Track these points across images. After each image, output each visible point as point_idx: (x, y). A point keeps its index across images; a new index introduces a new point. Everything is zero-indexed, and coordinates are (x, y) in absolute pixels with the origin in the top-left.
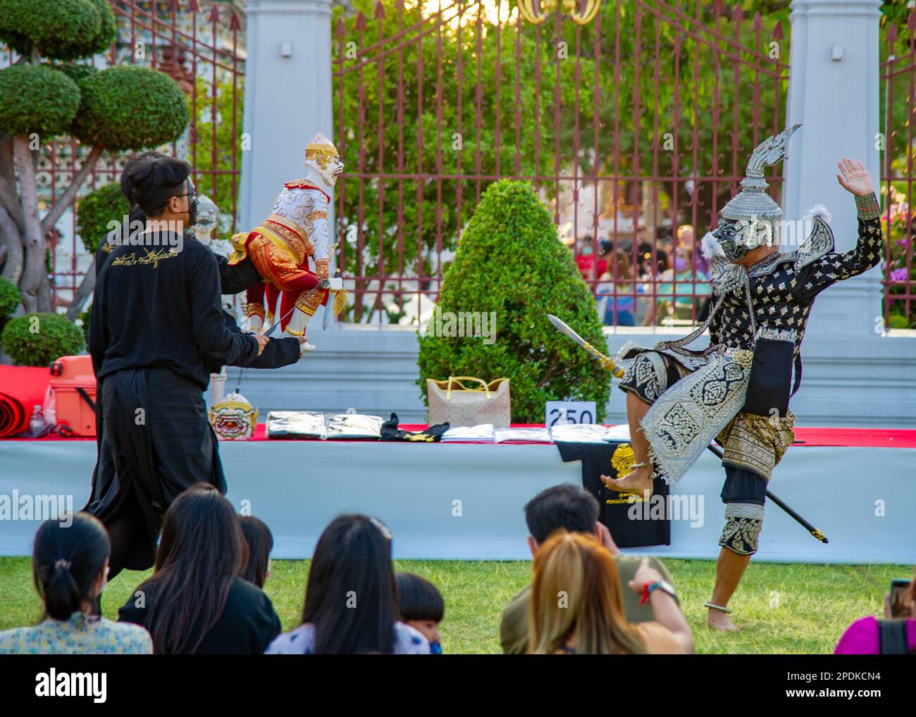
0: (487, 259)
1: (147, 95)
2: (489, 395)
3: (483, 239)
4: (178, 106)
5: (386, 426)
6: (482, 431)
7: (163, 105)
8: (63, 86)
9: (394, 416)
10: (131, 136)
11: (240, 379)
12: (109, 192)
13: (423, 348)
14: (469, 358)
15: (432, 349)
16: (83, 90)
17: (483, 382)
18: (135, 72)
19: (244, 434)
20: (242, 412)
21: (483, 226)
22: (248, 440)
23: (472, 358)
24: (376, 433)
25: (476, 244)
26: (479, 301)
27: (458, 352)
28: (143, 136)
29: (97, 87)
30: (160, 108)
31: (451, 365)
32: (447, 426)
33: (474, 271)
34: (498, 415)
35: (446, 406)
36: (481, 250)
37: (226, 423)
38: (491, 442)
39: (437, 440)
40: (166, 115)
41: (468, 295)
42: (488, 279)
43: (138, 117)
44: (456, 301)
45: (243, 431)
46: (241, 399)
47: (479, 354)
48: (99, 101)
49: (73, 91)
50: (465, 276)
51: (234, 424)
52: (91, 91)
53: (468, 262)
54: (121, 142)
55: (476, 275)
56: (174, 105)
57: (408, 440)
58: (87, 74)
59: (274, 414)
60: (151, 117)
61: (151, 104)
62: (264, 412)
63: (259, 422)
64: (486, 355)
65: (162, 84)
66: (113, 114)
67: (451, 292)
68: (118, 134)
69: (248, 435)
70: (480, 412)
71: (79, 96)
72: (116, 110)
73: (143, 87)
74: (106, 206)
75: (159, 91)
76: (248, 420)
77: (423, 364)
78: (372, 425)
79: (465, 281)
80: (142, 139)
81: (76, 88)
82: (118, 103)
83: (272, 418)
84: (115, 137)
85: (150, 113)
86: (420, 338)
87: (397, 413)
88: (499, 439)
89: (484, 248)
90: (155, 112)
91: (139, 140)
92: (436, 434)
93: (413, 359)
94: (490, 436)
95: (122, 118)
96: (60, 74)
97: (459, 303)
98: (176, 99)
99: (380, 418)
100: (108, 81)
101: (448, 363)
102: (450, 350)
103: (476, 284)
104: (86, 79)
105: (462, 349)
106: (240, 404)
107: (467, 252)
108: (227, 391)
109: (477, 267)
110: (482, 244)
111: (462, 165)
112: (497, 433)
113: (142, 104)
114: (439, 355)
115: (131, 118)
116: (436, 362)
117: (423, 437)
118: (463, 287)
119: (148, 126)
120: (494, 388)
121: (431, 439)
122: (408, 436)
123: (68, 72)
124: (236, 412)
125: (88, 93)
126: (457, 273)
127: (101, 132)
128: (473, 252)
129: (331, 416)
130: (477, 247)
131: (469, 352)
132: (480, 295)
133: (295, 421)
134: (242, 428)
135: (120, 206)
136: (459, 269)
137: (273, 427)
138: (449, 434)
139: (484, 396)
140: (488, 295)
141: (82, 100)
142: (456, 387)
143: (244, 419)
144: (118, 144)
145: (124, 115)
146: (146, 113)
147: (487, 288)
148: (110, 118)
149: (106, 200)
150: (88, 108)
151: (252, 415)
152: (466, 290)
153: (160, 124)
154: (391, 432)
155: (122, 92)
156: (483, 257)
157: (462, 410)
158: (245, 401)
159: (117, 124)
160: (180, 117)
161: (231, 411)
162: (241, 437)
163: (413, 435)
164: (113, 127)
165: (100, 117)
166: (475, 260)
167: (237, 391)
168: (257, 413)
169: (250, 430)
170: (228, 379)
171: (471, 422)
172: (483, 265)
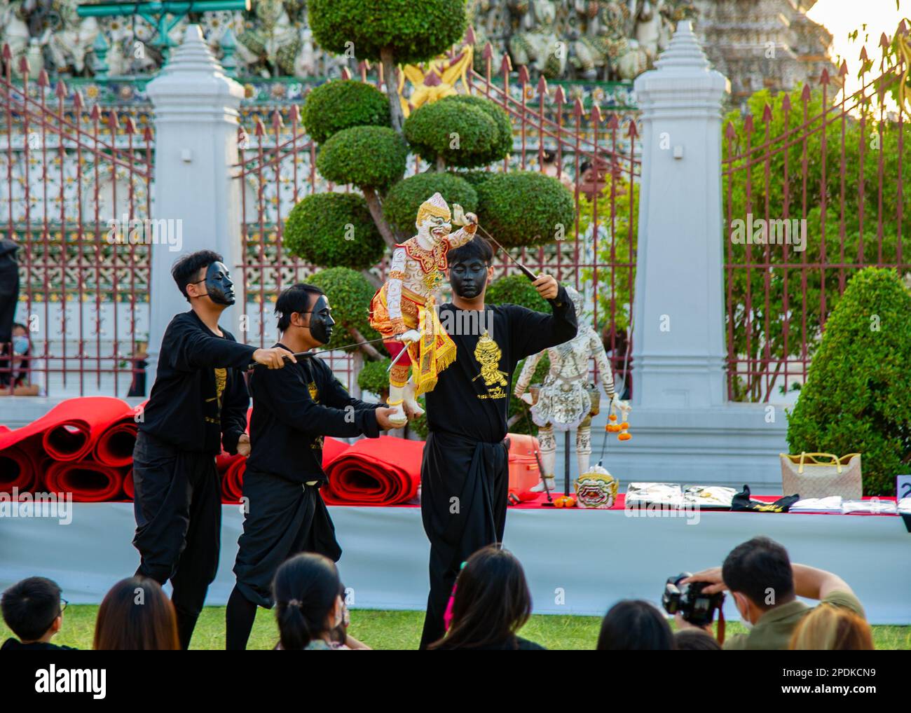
0: (852, 342)
1: (536, 197)
2: (841, 469)
3: (848, 323)
4: (565, 206)
5: (737, 498)
6: (832, 502)
7: (550, 205)
8: (462, 191)
9: (746, 488)
10: (522, 234)
11: (603, 453)
12: (505, 285)
13: (792, 425)
14: (834, 434)
15: (799, 426)
16: (480, 194)
17: (835, 457)
18: (527, 176)
19: (605, 503)
20: (603, 483)
21: (848, 311)
22: (609, 508)
23: (837, 435)
24: (729, 503)
25: (841, 327)
26: (844, 381)
27: (824, 429)
28: (532, 234)
29: (493, 191)
30: (548, 208)
31: (817, 441)
32: (797, 497)
33: (839, 353)
34: (849, 488)
35: (799, 479)
36: (846, 334)
37: (588, 493)
38: (838, 513)
39: (785, 510)
40: (553, 214)
41: (833, 375)
42: (852, 361)
43: (528, 216)
44: (822, 381)
45: (604, 500)
46: (603, 471)
47: (844, 430)
48: (494, 203)
49: (470, 195)
50: (830, 358)
51: (596, 494)
52: (487, 194)
53: (834, 345)
54: (514, 240)
55: (842, 357)
56: (561, 205)
57: (757, 510)
58: (486, 179)
59: (635, 485)
60: (540, 217)
61: (540, 204)
62: (625, 483)
63: (619, 492)
64: (851, 432)
65: (551, 186)
66: (506, 215)
67: (817, 373)
68: (511, 233)
69: (609, 503)
70: (831, 485)
71: (476, 200)
72: (509, 211)
73: (533, 189)
74: (502, 297)
75: (547, 193)
76: (609, 491)
77: (791, 440)
78: (725, 496)
79: (831, 363)
80: (533, 237)
81: (474, 192)
82: (510, 205)
83: (632, 489)
84: (507, 235)
85: (539, 212)
86: (789, 416)
87: (750, 486)
88: (846, 510)
89: (849, 331)
90: (544, 212)
91: (529, 237)
92: (785, 505)
93: (783, 435)
94: (837, 507)
95: (514, 218)
96: (460, 180)
97: (824, 383)
98: (563, 200)
99: (733, 490)
100: (502, 185)
101: (814, 439)
102: (817, 427)
103: (840, 365)
104: (483, 184)
105: (827, 426)
106: (602, 475)
107: (833, 335)
108: (592, 464)
109: (841, 350)
110: (847, 328)
111: (851, 255)
112: (845, 505)
113: (532, 205)
114: (805, 432)
115: (521, 217)
116: (804, 438)
117: (772, 508)
118: (829, 368)
119: (538, 224)
120: (845, 462)
121: (779, 510)
122: (758, 506)
123: (468, 178)
124: (597, 483)
125: (484, 197)
126: (823, 355)
127: (496, 230)
128: (838, 335)
129: (686, 487)
130: (842, 331)
131: (834, 429)
132: (845, 375)
133: (652, 491)
134: (603, 497)
135: (514, 297)
136: (825, 351)
137: (632, 497)
138: (799, 505)
139: (836, 469)
140: (852, 376)
141: (479, 203)
142: (808, 461)
143: (605, 490)
144: (511, 241)
145: (516, 215)
146: (535, 212)
147: (851, 369)
148: (503, 218)
149: (502, 292)
150: (485, 210)
151: (613, 485)
152: (832, 371)
153: (548, 222)
154: (742, 503)
155: (514, 195)
156: (847, 340)
157: (814, 483)
158: (606, 472)
159: (510, 224)
160: (566, 215)
161: (593, 482)
162: (602, 506)
163: (764, 505)
164: (506, 226)
165: (495, 217)
166: (840, 342)
167: (600, 464)
168: (617, 484)
169: (611, 500)
170: (593, 453)
171: (821, 493)
172: (848, 348)
